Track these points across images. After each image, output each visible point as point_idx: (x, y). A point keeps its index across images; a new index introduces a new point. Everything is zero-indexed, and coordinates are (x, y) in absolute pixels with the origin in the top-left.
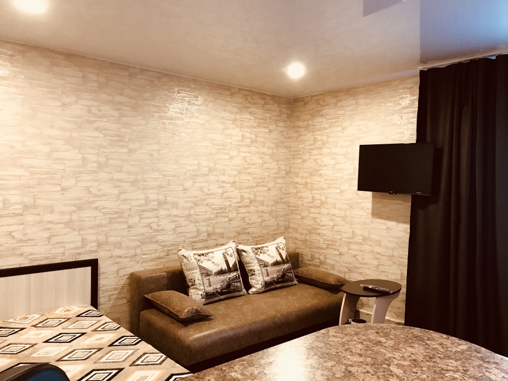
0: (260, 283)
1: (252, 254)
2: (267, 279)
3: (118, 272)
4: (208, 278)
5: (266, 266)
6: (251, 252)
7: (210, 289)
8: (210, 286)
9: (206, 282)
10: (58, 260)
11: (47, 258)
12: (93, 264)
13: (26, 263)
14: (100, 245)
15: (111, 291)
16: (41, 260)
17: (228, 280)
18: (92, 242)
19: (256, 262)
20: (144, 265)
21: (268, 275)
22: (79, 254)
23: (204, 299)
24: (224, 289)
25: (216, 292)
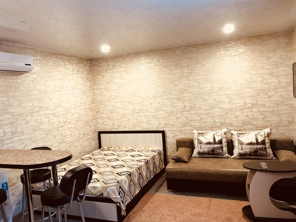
0: (236, 153)
1: (236, 137)
2: (241, 152)
3: (174, 137)
4: (200, 145)
5: (242, 144)
6: (236, 135)
7: (201, 151)
8: (201, 149)
9: (199, 147)
10: (151, 130)
11: (148, 129)
12: (163, 132)
13: (142, 130)
14: (166, 125)
15: (172, 144)
16: (146, 129)
17: (213, 148)
18: (162, 124)
19: (237, 141)
20: (186, 135)
21: (242, 150)
22: (158, 128)
23: (198, 155)
24: (210, 152)
25: (205, 152)
